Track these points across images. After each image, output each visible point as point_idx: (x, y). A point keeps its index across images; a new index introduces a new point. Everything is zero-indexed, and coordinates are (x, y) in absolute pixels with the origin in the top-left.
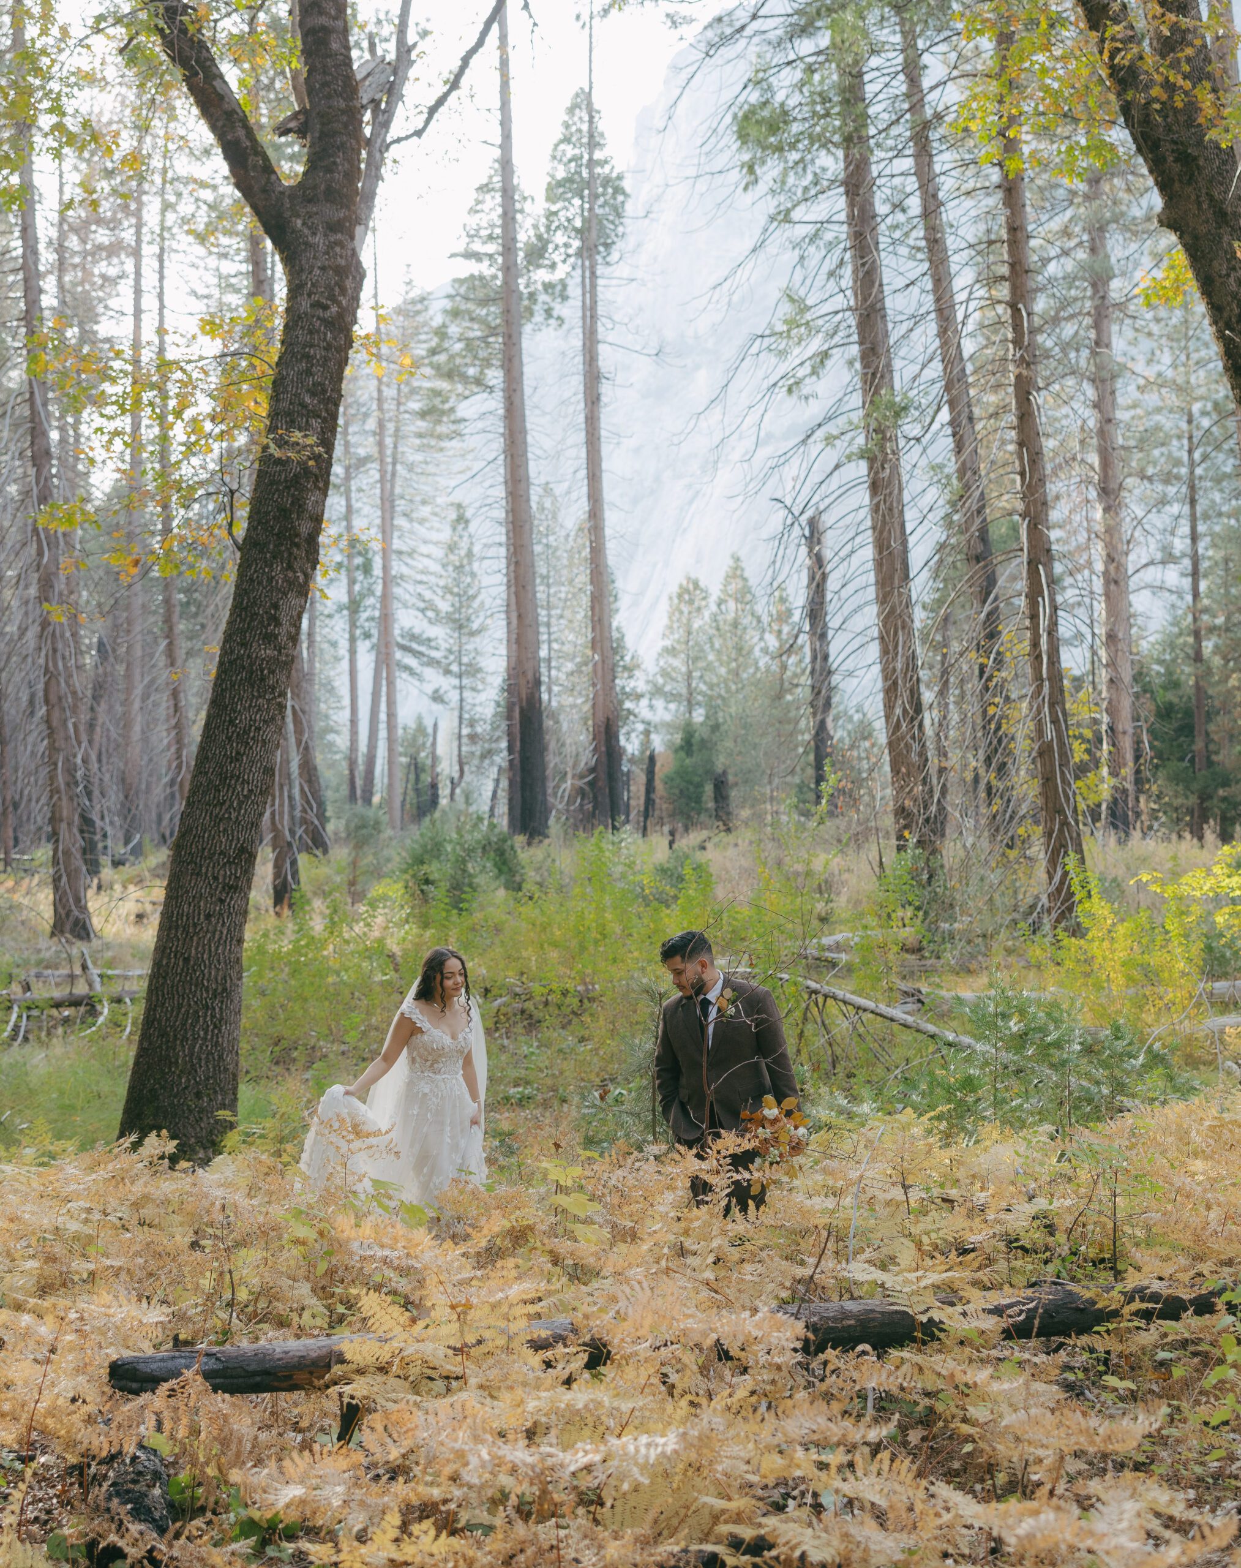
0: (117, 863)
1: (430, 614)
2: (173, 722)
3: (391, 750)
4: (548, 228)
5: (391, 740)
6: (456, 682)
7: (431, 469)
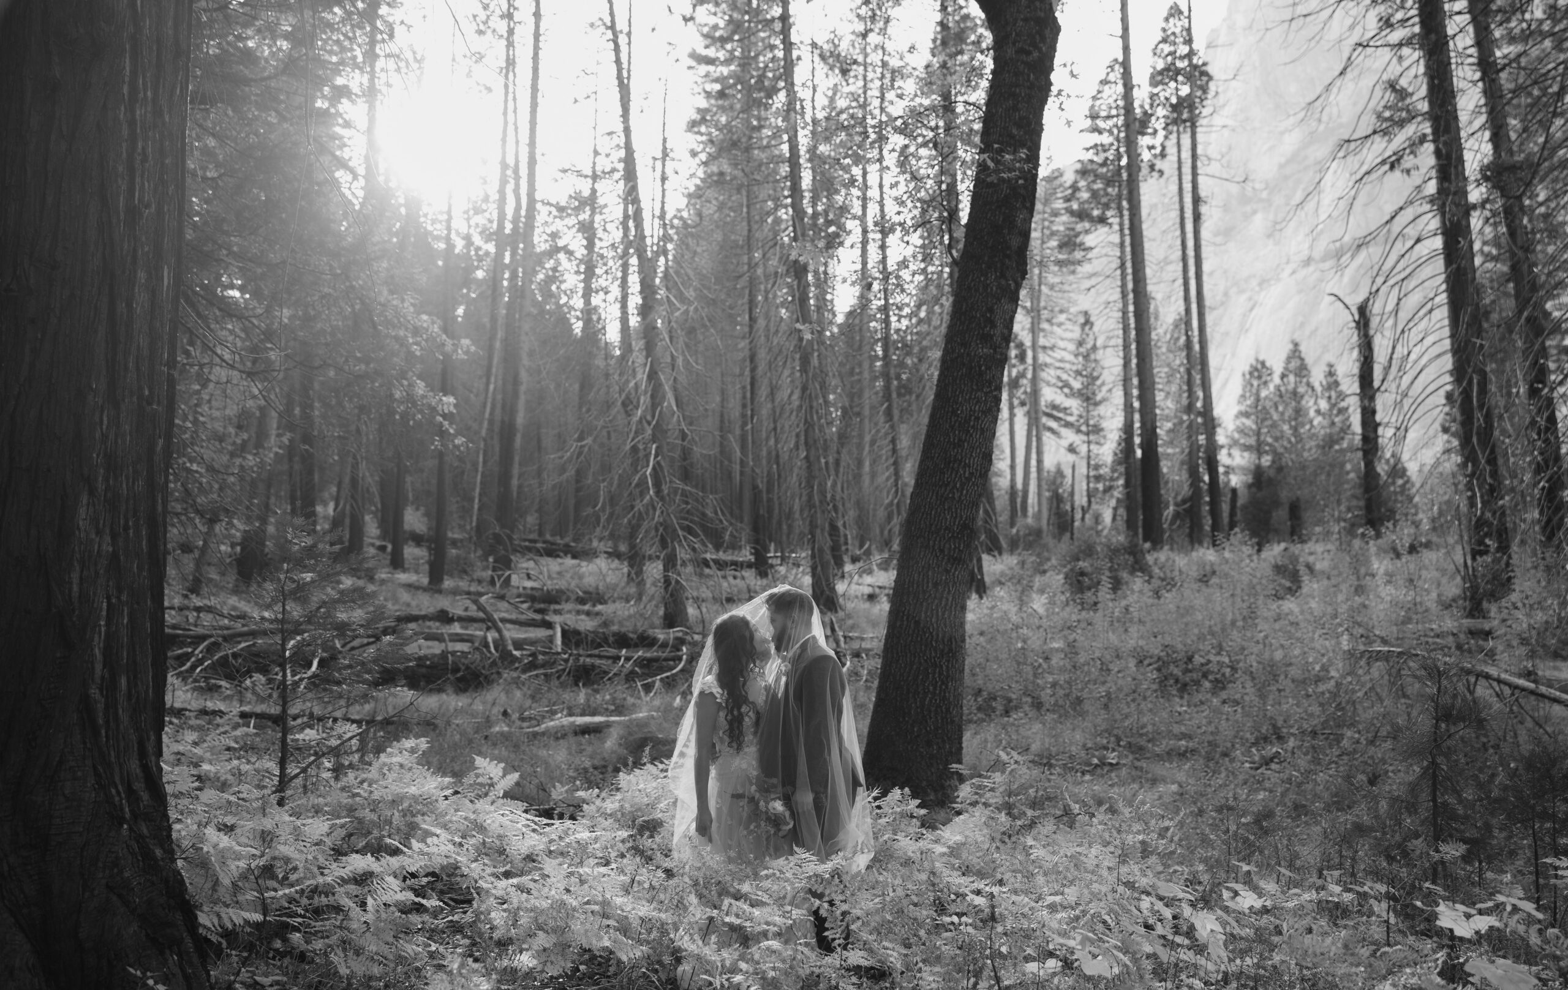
0: (855, 560)
1: (1066, 390)
2: (891, 461)
3: (1039, 486)
4: (1152, 106)
5: (1039, 479)
6: (1085, 438)
7: (1066, 287)
